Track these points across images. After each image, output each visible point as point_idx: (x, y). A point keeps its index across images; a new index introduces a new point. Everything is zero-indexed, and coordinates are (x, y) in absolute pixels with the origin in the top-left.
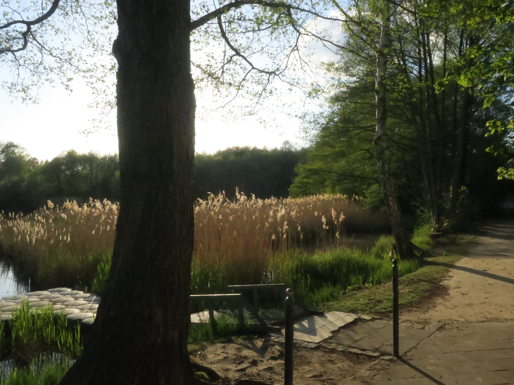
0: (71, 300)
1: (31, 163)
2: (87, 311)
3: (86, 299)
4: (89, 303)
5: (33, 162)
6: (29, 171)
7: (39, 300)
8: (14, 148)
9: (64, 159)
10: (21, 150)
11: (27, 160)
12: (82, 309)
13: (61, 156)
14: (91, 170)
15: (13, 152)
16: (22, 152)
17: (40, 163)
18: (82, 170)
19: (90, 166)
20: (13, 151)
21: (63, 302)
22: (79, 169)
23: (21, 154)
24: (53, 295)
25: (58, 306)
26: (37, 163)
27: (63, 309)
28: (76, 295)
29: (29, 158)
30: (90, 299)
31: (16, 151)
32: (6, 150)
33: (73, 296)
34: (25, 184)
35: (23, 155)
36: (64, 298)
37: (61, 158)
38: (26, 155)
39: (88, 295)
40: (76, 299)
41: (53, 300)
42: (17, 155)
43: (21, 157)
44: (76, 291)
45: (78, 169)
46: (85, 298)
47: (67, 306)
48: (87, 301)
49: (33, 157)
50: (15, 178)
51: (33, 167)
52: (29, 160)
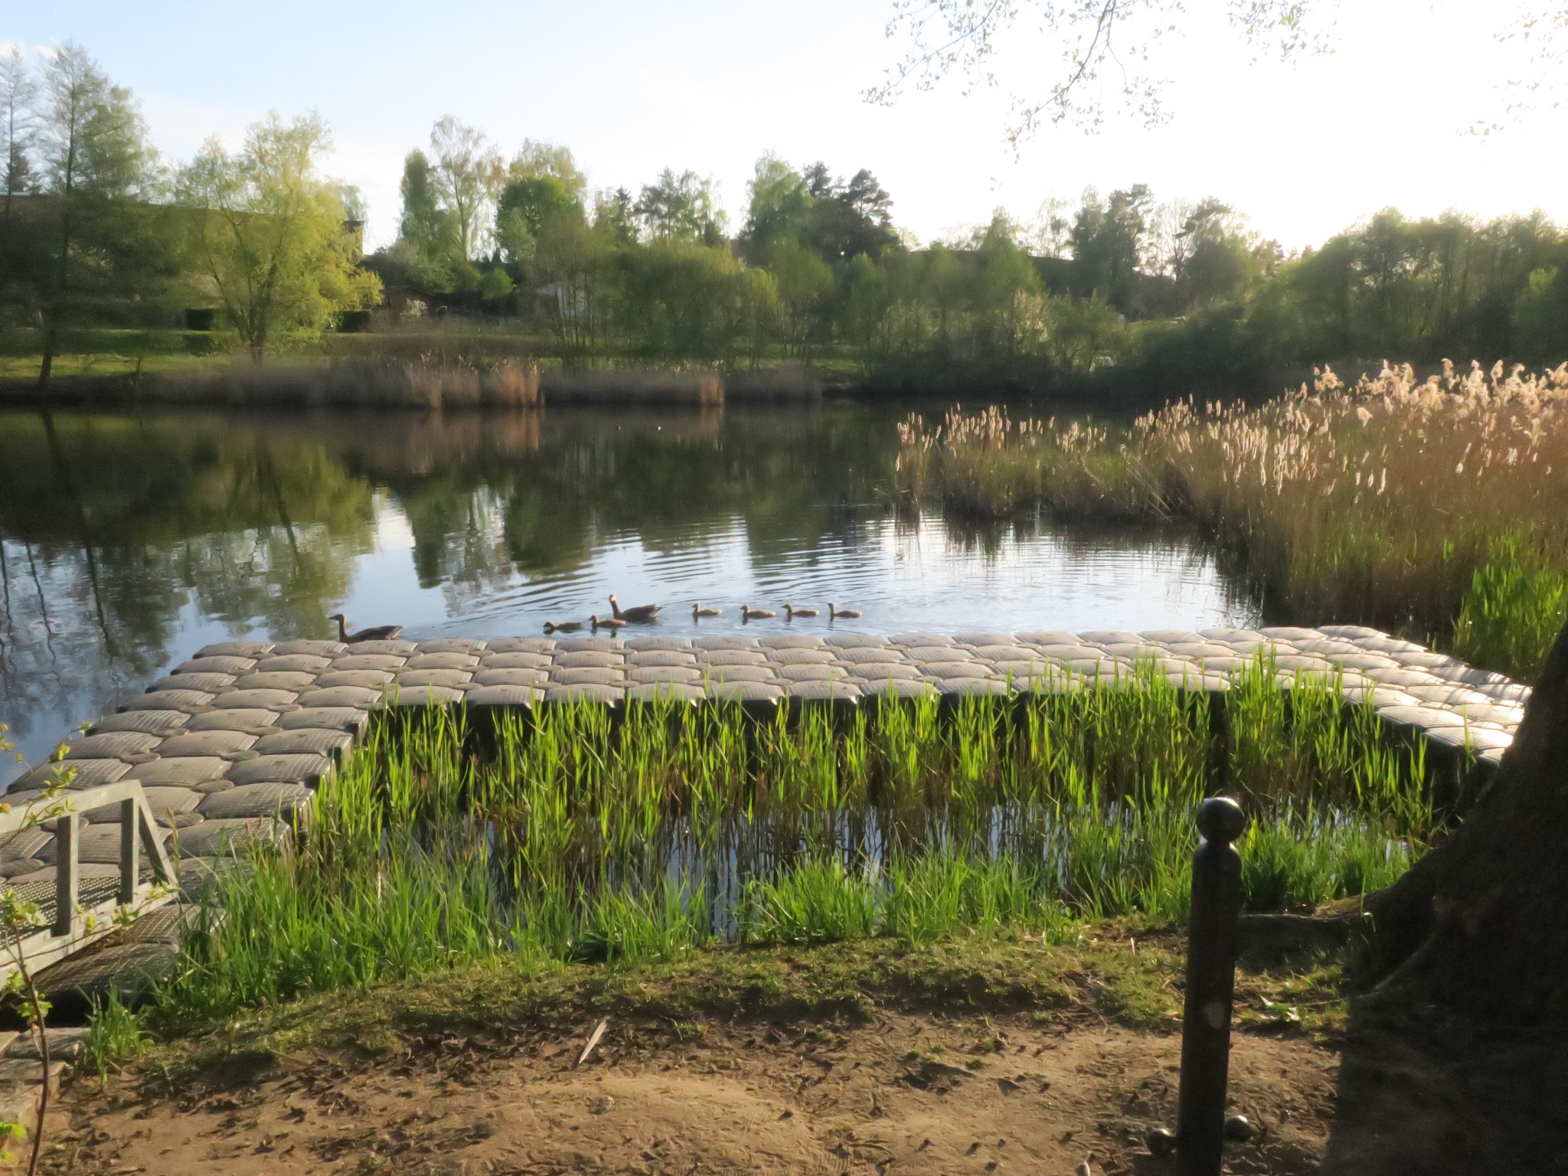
0: (1388, 665)
1: (1263, 257)
2: (1439, 705)
3: (1436, 670)
4: (1444, 684)
5: (1267, 254)
6: (1258, 280)
7: (1295, 651)
8: (1220, 216)
9: (1362, 238)
10: (1237, 221)
11: (1252, 249)
12: (1423, 699)
13: (1354, 230)
14: (1447, 269)
15: (1215, 228)
16: (1240, 227)
17: (1287, 255)
18: (1416, 272)
19: (1444, 259)
20: (1216, 223)
21: (1365, 669)
22: (1408, 267)
23: (1237, 232)
24: (1335, 645)
25: (1352, 677)
26: (1281, 256)
27: (1368, 687)
28: (1404, 656)
29: (1257, 243)
30: (1448, 671)
31: (1223, 224)
32: (1197, 223)
33: (1394, 655)
34: (1245, 321)
35: (1240, 234)
36: (1370, 658)
37: (1352, 237)
38: (1250, 233)
39: (1442, 659)
40: (1403, 664)
41: (1337, 657)
42: (1227, 234)
43: (1236, 241)
44: (1401, 643)
45: (1405, 271)
46: (1431, 667)
47: (1378, 680)
48: (1440, 676)
49: (1269, 239)
50: (1220, 304)
51: (1268, 269)
52: (1258, 251)
